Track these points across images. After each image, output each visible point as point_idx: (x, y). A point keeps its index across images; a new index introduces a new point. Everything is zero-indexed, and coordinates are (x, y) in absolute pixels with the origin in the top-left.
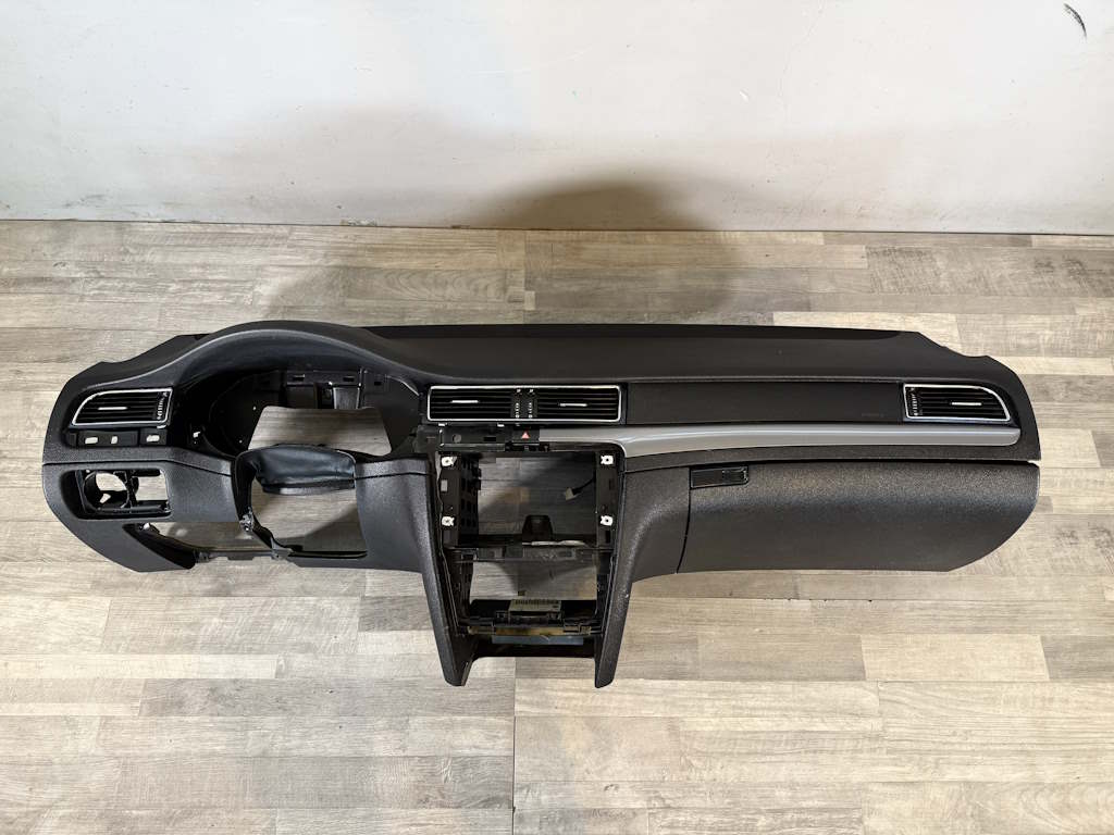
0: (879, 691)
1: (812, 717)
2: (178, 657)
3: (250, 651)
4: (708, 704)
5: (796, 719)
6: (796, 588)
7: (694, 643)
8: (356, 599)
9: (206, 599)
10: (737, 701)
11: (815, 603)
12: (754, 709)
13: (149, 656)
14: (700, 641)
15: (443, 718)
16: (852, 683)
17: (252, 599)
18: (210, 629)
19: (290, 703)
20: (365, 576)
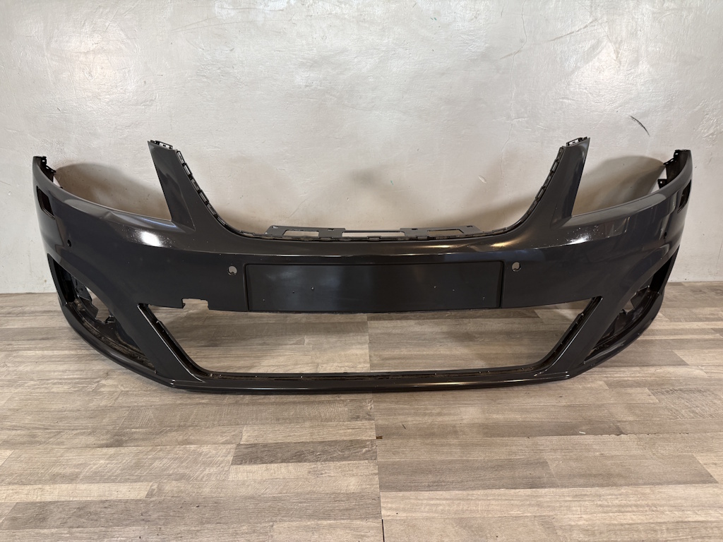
1: (683, 510)
2: (57, 486)
3: (126, 481)
4: (573, 504)
5: (667, 512)
6: (618, 428)
7: (544, 464)
9: (99, 449)
11: (641, 436)
12: (620, 506)
13: (28, 487)
14: (549, 463)
15: (309, 523)
16: (707, 485)
17: (140, 448)
18: (94, 468)
19: (154, 516)
20: (241, 432)
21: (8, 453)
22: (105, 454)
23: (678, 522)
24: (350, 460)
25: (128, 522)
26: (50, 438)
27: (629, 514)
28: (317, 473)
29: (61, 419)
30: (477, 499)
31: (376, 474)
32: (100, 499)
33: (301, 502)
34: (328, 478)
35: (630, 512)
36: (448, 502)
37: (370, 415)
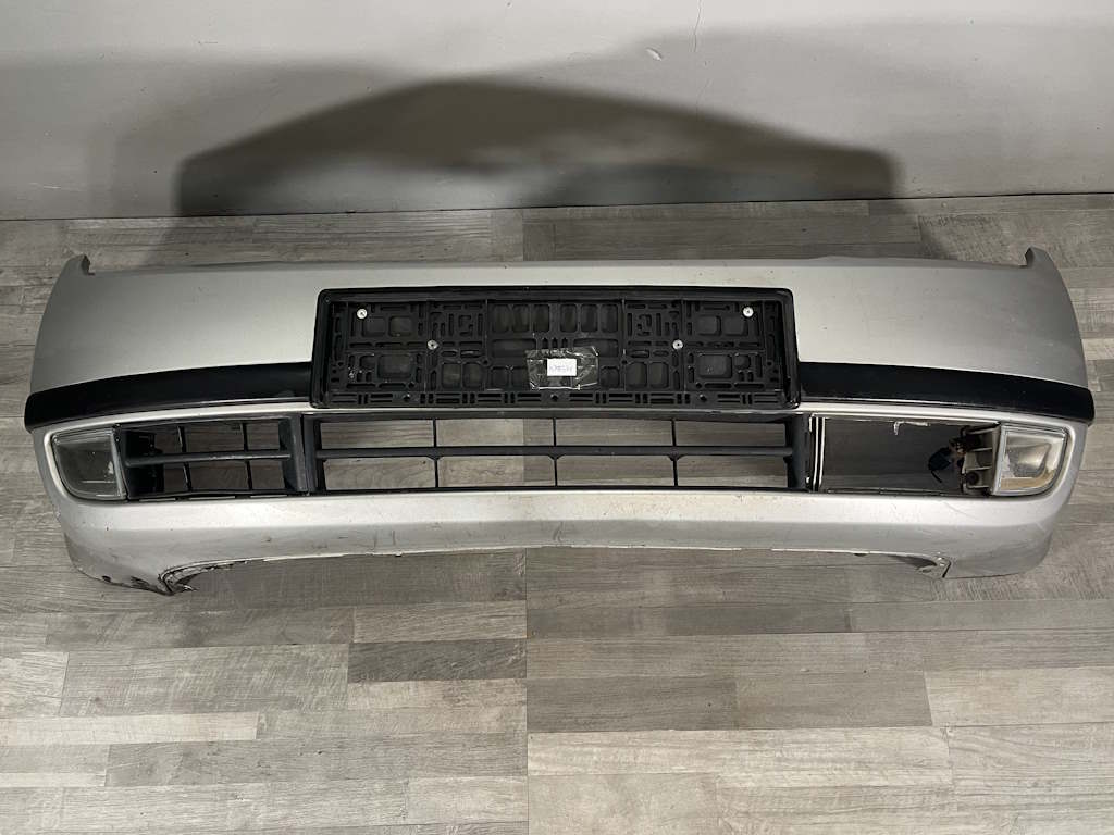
0: (949, 737)
1: (871, 769)
2: (146, 718)
3: (228, 709)
4: (749, 756)
5: (851, 772)
6: (847, 618)
7: (731, 687)
8: (344, 647)
9: (176, 650)
10: (781, 752)
11: (870, 636)
12: (802, 760)
13: (113, 718)
15: (447, 780)
16: (916, 728)
17: (228, 649)
18: (181, 685)
19: (274, 767)
20: (352, 620)
21: (62, 658)
22: (186, 661)
23: (856, 787)
24: (494, 677)
25: (247, 776)
26: (105, 628)
27: (806, 773)
28: (452, 699)
30: (639, 745)
31: (522, 703)
32: (204, 739)
35: (808, 769)
36: (604, 749)
37: (520, 589)
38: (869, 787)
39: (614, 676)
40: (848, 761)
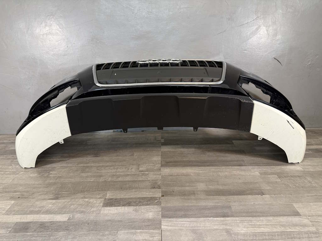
0: (308, 219)
1: (285, 227)
2: (32, 215)
3: (60, 213)
4: (240, 224)
5: (279, 228)
6: (262, 192)
7: (230, 207)
8: (103, 199)
9: (49, 200)
10: (251, 223)
11: (271, 196)
13: (21, 216)
14: (232, 207)
15: (132, 231)
16: (297, 216)
17: (65, 200)
18: (47, 208)
19: (71, 228)
20: (107, 194)
21: (13, 202)
22: (52, 203)
23: (283, 232)
24: (151, 205)
25: (60, 230)
26: (29, 196)
27: (262, 228)
28: (136, 211)
29: (34, 188)
30: (201, 222)
31: (160, 211)
32: (49, 221)
33: (129, 222)
34: (141, 213)
35: (263, 227)
36: (188, 223)
37: (159, 187)
38: (287, 232)
39: (190, 205)
40: (277, 225)
